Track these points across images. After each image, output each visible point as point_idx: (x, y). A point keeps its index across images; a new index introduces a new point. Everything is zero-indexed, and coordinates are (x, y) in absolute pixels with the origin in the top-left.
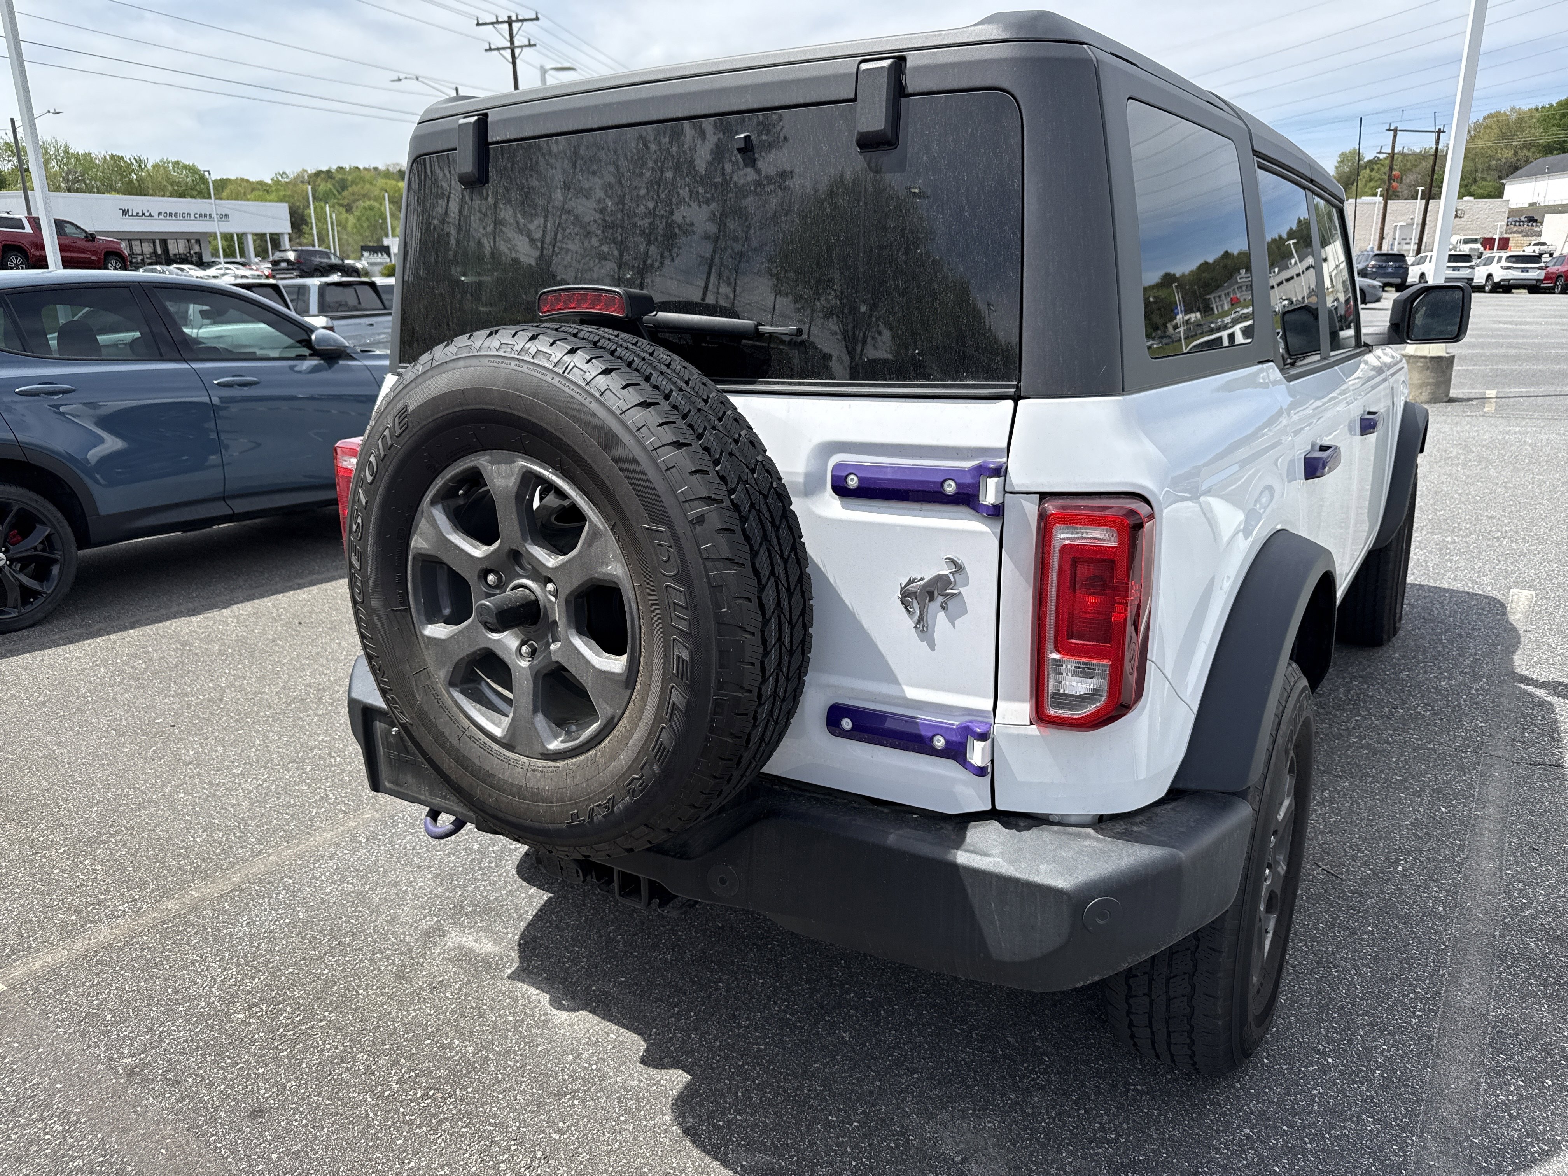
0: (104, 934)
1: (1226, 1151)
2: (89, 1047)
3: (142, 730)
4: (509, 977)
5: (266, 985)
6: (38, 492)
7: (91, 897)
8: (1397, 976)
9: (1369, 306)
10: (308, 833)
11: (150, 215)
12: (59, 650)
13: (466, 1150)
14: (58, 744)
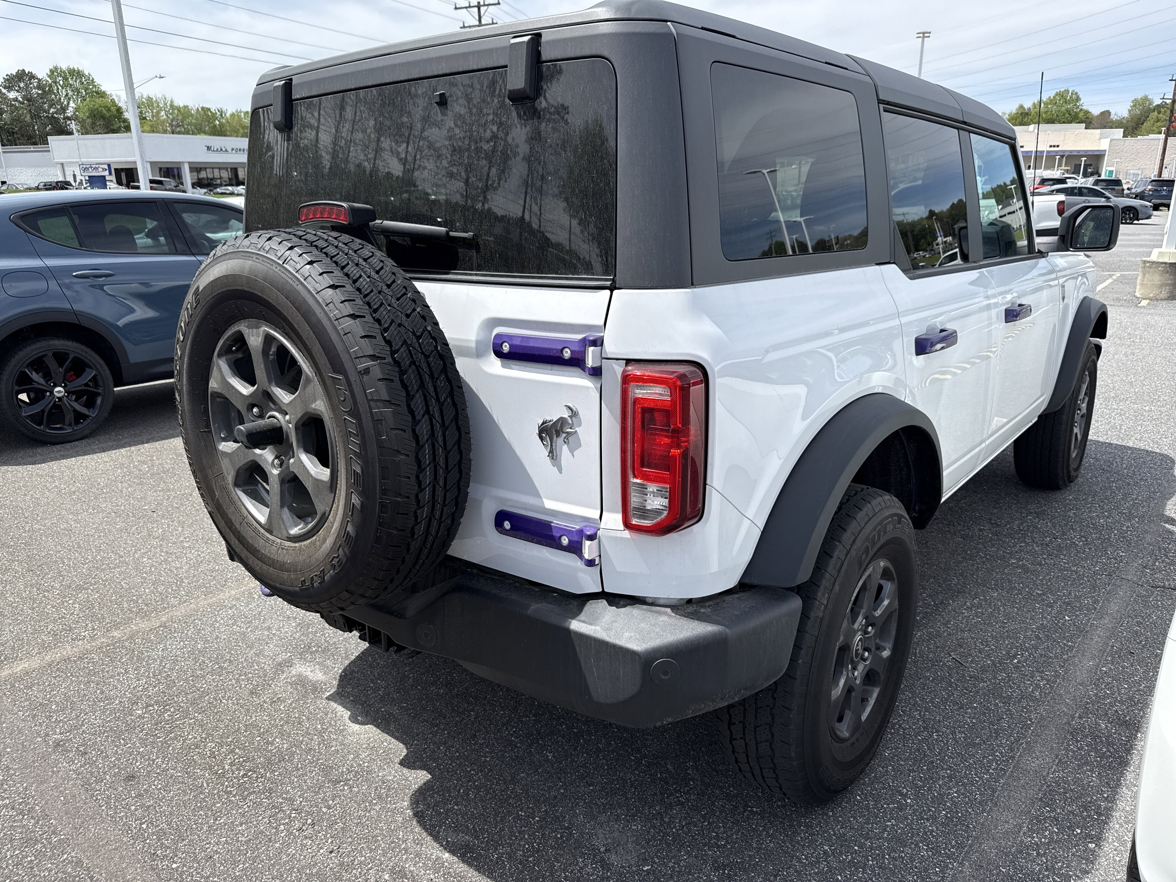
0: (68, 650)
1: (805, 861)
2: (35, 725)
3: (133, 513)
4: (326, 698)
5: (162, 692)
6: (87, 346)
7: (66, 625)
8: (984, 741)
9: (1141, 222)
10: (221, 590)
11: (226, 150)
12: (95, 456)
13: (261, 814)
14: (75, 521)
